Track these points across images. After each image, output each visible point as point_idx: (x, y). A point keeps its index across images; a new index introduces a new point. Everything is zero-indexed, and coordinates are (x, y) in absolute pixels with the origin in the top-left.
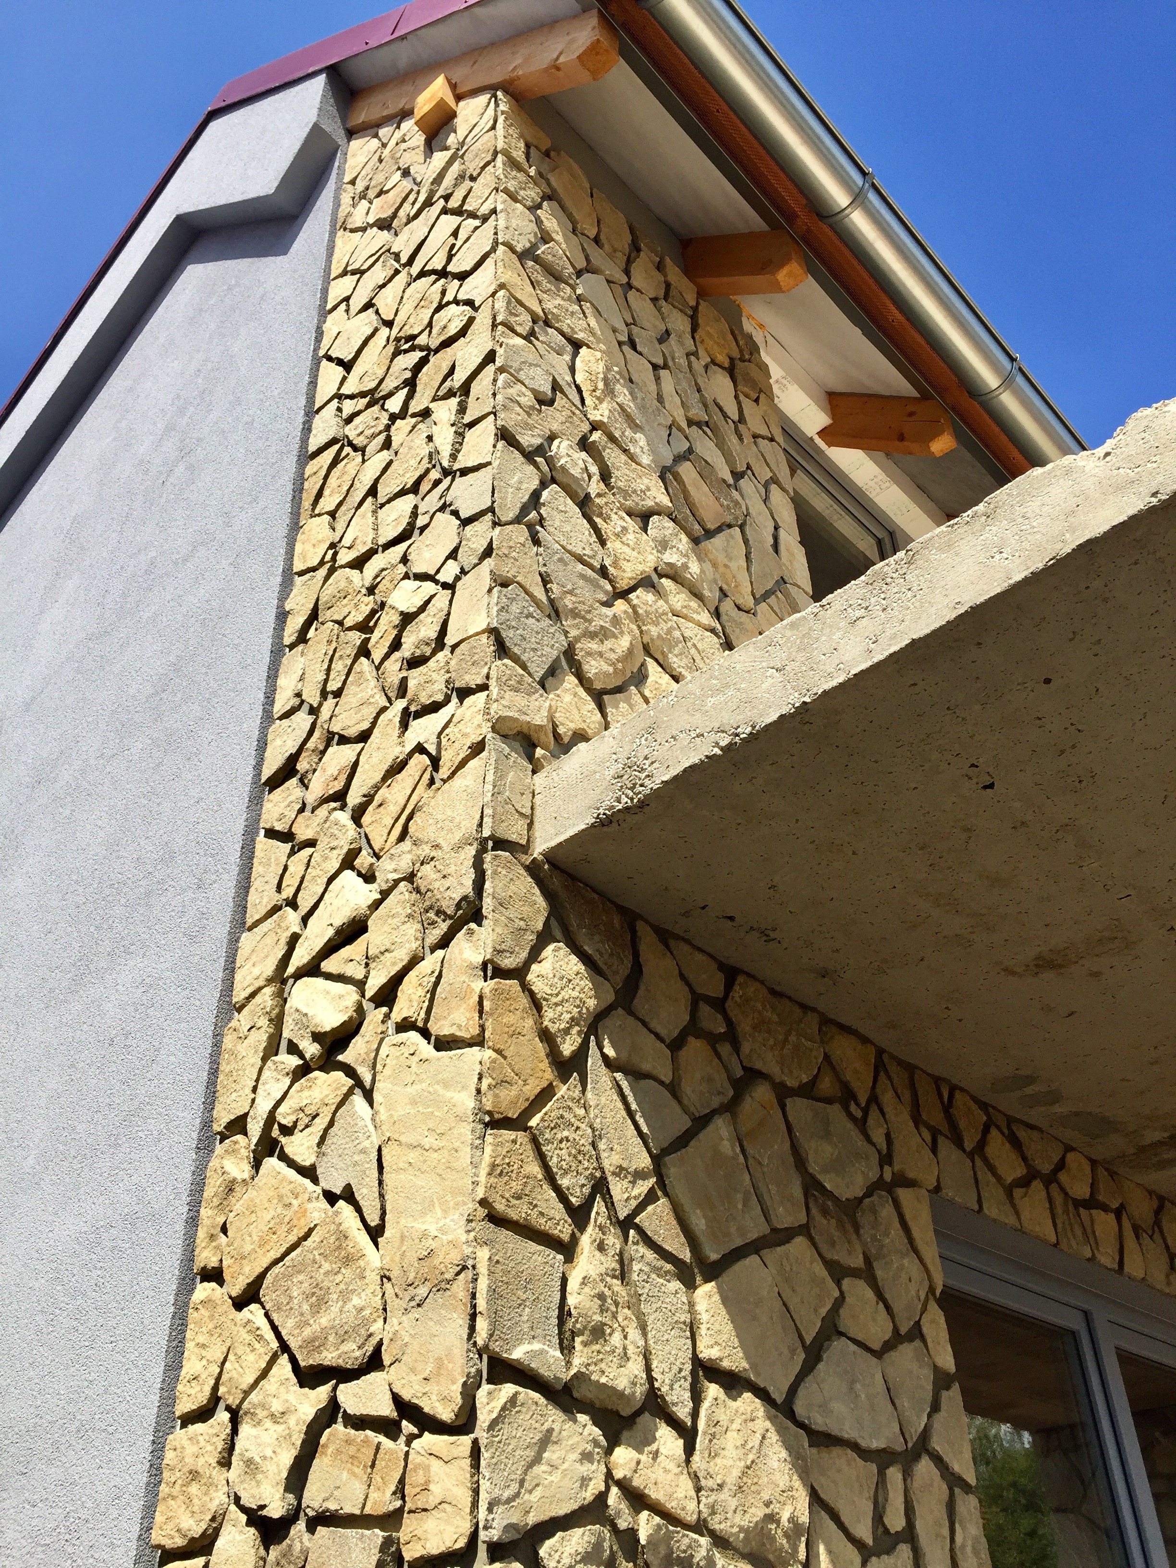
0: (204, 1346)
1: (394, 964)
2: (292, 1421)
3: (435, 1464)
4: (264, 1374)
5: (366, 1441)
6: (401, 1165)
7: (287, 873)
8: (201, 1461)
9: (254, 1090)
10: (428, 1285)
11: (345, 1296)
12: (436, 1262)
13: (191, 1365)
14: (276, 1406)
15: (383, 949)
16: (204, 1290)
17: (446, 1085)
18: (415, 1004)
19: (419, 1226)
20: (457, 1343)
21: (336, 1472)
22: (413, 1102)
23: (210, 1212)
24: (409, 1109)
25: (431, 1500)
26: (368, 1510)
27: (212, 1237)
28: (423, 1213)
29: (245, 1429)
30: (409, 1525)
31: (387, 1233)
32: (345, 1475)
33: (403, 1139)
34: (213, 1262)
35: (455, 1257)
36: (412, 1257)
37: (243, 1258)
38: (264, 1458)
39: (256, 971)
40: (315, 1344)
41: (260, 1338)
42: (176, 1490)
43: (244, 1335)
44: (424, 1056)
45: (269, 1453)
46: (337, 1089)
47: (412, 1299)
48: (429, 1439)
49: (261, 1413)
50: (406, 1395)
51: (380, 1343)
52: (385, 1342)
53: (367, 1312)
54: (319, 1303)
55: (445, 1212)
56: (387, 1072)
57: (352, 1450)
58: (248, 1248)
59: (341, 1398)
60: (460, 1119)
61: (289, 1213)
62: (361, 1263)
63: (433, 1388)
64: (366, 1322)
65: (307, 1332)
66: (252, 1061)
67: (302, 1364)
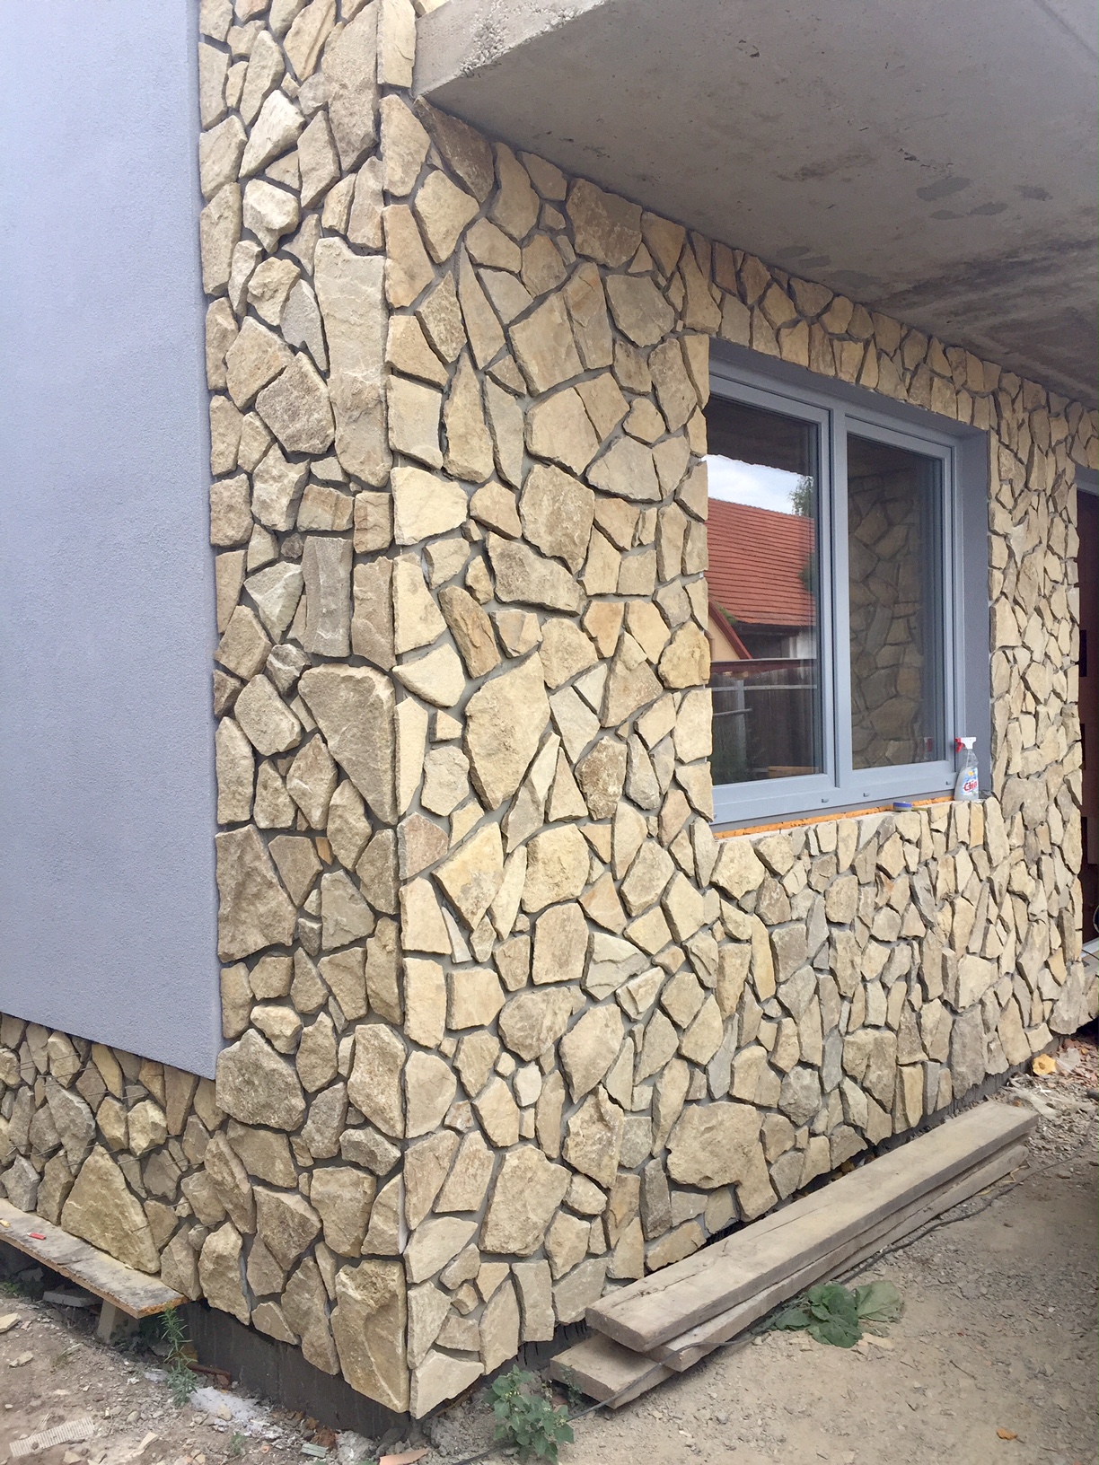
0: (224, 435)
1: (320, 181)
2: (286, 481)
3: (370, 508)
4: (265, 453)
5: (330, 493)
6: (337, 333)
7: (229, 83)
8: (234, 501)
9: (230, 265)
10: (360, 410)
11: (310, 412)
12: (363, 397)
13: (218, 447)
14: (275, 472)
15: (310, 167)
16: (218, 401)
17: (363, 281)
18: (337, 216)
19: (351, 374)
20: (378, 444)
21: (314, 509)
22: (342, 291)
23: (212, 351)
24: (339, 295)
25: (370, 525)
26: (334, 529)
27: (217, 367)
28: (353, 366)
29: (258, 485)
30: (357, 537)
31: (332, 377)
32: (320, 510)
33: (337, 315)
34: (221, 383)
35: (374, 394)
36: (348, 393)
37: (240, 383)
38: (272, 500)
39: (216, 168)
40: (294, 438)
41: (259, 433)
42: (221, 515)
43: (248, 430)
44: (347, 258)
45: (274, 497)
46: (288, 273)
47: (350, 417)
48: (365, 495)
49: (267, 476)
50: (351, 470)
51: (334, 442)
52: (337, 441)
53: (324, 423)
54: (294, 415)
55: (367, 366)
56: (322, 266)
57: (323, 498)
58: (243, 377)
59: (313, 470)
60: (372, 306)
61: (267, 357)
62: (318, 394)
63: (367, 468)
64: (323, 428)
65: (289, 431)
66: (225, 243)
67: (288, 450)
